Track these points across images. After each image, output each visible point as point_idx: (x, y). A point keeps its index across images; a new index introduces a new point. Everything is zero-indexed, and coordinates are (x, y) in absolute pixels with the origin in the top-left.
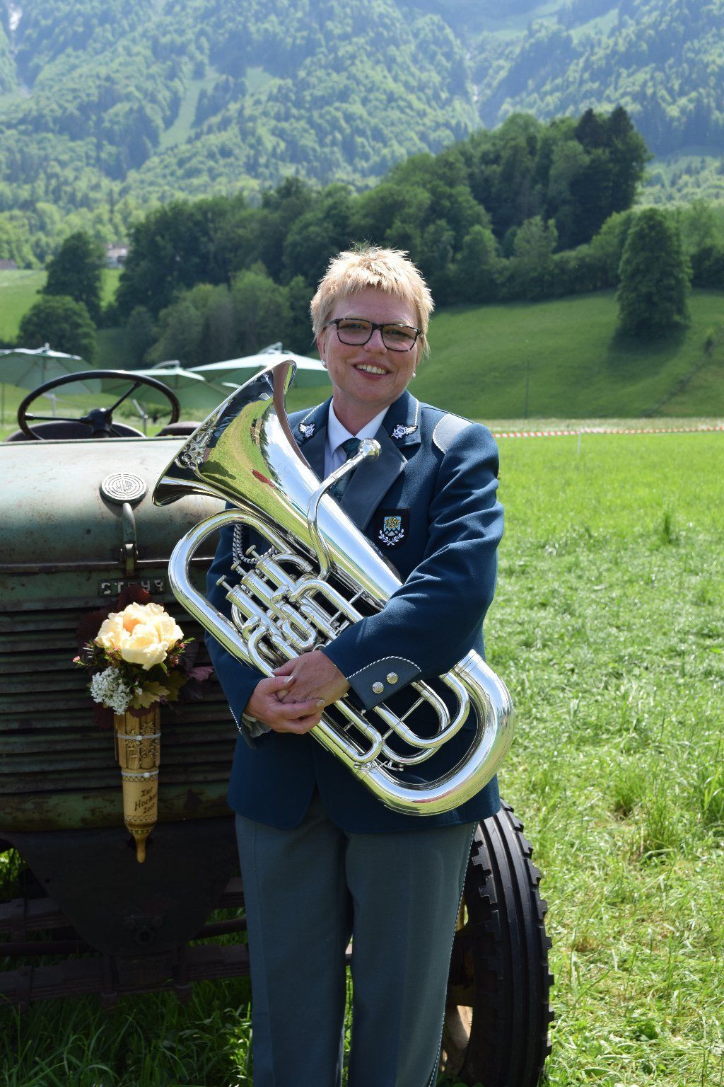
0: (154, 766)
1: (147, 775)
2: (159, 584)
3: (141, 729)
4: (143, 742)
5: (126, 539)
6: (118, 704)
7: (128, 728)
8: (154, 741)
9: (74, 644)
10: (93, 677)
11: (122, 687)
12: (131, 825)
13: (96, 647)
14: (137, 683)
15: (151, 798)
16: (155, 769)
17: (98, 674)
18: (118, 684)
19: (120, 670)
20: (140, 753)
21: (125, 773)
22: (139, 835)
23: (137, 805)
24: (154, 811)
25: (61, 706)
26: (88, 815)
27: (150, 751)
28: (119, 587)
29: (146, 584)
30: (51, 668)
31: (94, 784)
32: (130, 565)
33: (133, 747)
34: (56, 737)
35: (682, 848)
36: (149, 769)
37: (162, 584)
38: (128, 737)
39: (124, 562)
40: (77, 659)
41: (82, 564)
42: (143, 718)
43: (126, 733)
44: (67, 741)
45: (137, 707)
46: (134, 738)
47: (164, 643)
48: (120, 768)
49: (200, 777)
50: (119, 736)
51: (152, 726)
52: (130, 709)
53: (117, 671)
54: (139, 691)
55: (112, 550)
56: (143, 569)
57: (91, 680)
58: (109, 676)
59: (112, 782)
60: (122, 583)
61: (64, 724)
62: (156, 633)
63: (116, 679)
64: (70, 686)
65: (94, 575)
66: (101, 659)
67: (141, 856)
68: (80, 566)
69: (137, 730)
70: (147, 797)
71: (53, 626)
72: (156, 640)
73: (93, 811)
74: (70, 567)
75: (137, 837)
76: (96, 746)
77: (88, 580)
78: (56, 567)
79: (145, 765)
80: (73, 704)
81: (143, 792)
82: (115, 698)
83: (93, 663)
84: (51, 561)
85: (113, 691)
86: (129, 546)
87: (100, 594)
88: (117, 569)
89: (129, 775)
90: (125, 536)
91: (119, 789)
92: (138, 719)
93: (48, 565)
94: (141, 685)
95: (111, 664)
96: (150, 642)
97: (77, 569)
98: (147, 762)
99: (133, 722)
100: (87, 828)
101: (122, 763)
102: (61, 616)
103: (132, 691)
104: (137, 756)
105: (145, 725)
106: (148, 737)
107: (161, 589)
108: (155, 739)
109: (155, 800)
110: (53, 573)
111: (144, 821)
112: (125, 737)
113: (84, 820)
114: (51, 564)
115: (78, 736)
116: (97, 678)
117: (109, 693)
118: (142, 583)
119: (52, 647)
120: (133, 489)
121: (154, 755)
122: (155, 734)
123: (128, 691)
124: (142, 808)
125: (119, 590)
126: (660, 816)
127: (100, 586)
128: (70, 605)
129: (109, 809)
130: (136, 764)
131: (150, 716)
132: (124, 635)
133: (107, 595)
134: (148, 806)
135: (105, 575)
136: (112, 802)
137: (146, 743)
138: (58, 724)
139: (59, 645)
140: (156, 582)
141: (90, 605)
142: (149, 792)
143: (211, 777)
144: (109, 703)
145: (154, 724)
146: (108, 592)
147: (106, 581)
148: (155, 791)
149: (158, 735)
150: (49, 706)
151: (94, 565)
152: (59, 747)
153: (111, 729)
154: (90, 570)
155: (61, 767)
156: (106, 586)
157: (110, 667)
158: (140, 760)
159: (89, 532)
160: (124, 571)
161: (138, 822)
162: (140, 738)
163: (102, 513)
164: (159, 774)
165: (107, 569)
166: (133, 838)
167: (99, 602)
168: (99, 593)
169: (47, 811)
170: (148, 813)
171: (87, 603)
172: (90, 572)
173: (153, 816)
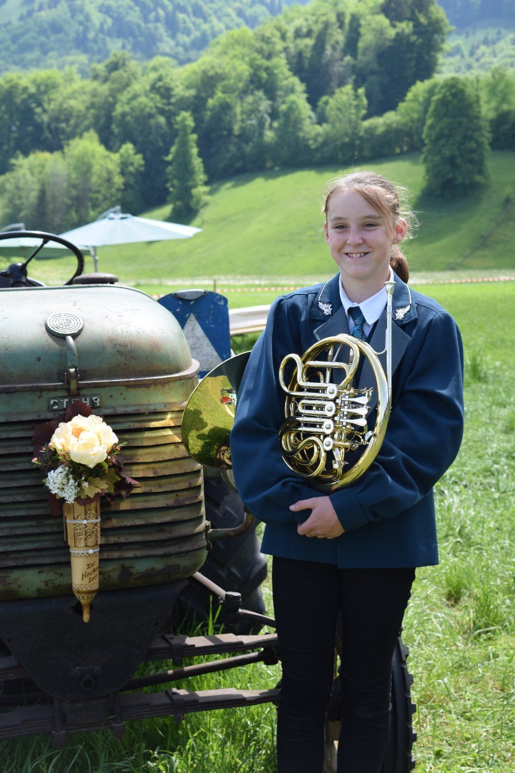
0: (97, 545)
1: (91, 551)
2: (96, 400)
3: (86, 515)
4: (88, 525)
5: (70, 364)
6: (69, 495)
7: (76, 515)
8: (96, 524)
9: (31, 449)
10: (49, 474)
11: (72, 481)
12: (79, 592)
13: (50, 450)
14: (83, 478)
15: (94, 571)
16: (96, 547)
17: (53, 471)
18: (68, 480)
19: (70, 467)
20: (86, 534)
21: (72, 551)
22: (84, 600)
23: (84, 576)
24: (96, 581)
25: (20, 498)
26: (42, 586)
27: (93, 533)
28: (65, 403)
29: (86, 400)
30: (11, 468)
31: (47, 561)
32: (73, 385)
33: (80, 529)
34: (16, 524)
35: (506, 626)
36: (92, 547)
37: (98, 400)
38: (76, 522)
39: (69, 383)
40: (35, 460)
41: (35, 385)
42: (88, 506)
43: (74, 519)
44: (25, 527)
45: (83, 497)
46: (81, 522)
47: (103, 445)
48: (68, 547)
49: (130, 554)
50: (68, 521)
51: (94, 513)
52: (78, 499)
53: (67, 468)
54: (86, 484)
55: (58, 374)
56: (83, 388)
57: (47, 476)
58: (61, 472)
59: (62, 559)
60: (67, 400)
61: (22, 513)
62: (97, 439)
63: (67, 475)
64: (27, 482)
65: (44, 393)
66: (54, 460)
67: (86, 617)
68: (34, 387)
69: (83, 515)
70: (91, 569)
71: (13, 435)
72: (97, 443)
73: (46, 583)
74: (26, 387)
75: (83, 602)
76: (48, 530)
77: (40, 398)
78: (16, 387)
79: (89, 544)
80: (30, 497)
81: (88, 565)
82: (66, 491)
83: (47, 463)
84: (10, 383)
85: (64, 485)
86: (72, 370)
87: (50, 409)
88: (62, 389)
89: (77, 552)
90: (69, 362)
91: (68, 564)
92: (83, 507)
93: (8, 386)
94: (86, 480)
95: (62, 463)
96: (93, 446)
97: (31, 390)
98: (91, 541)
99: (80, 509)
100: (42, 597)
101: (71, 542)
102: (19, 427)
103: (79, 485)
104: (83, 536)
105: (89, 512)
106: (92, 521)
107: (98, 404)
108: (96, 523)
109: (97, 572)
110: (12, 392)
111: (89, 588)
112: (72, 522)
113: (39, 590)
114: (10, 386)
115: (34, 523)
116: (52, 475)
117: (61, 486)
118: (83, 400)
119: (12, 452)
120: (72, 325)
121: (96, 535)
122: (96, 519)
123: (76, 484)
124: (88, 578)
125: (65, 406)
126: (486, 601)
127: (49, 402)
128: (26, 418)
129: (59, 581)
130: (82, 543)
131: (93, 505)
132: (73, 439)
133: (56, 410)
134: (92, 576)
135: (53, 394)
136: (62, 575)
137: (90, 526)
138: (18, 513)
139: (18, 450)
140: (94, 398)
141: (42, 417)
142: (92, 565)
143: (139, 553)
144: (61, 494)
145: (96, 511)
146: (56, 407)
147: (54, 398)
148: (97, 565)
149: (99, 520)
150: (10, 499)
151: (45, 386)
152: (19, 532)
153: (61, 516)
154: (41, 390)
155: (21, 547)
156: (54, 402)
157: (61, 466)
158: (86, 540)
159: (39, 359)
160: (68, 390)
161: (84, 589)
162: (85, 522)
163: (48, 345)
164: (100, 551)
165: (55, 389)
166: (79, 603)
167: (49, 415)
168: (48, 409)
169: (10, 584)
170: (92, 582)
171: (39, 416)
172: (41, 391)
173: (95, 585)
